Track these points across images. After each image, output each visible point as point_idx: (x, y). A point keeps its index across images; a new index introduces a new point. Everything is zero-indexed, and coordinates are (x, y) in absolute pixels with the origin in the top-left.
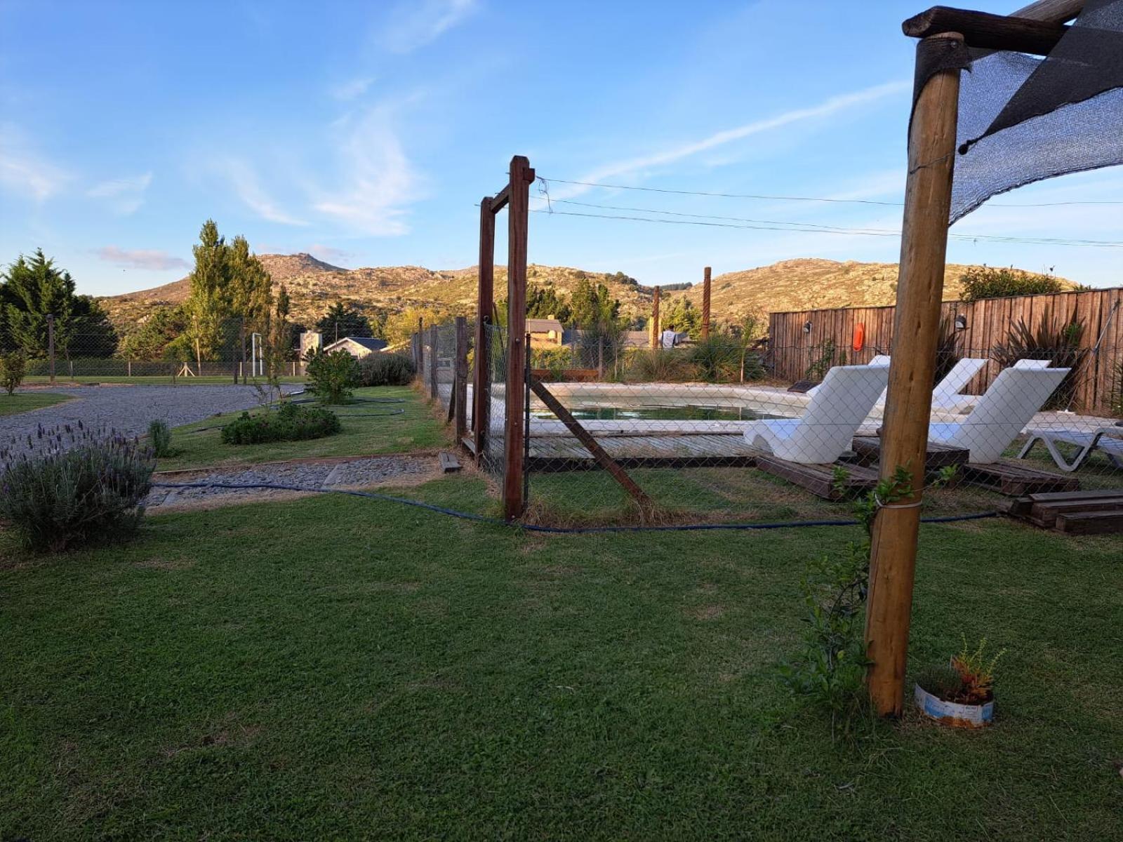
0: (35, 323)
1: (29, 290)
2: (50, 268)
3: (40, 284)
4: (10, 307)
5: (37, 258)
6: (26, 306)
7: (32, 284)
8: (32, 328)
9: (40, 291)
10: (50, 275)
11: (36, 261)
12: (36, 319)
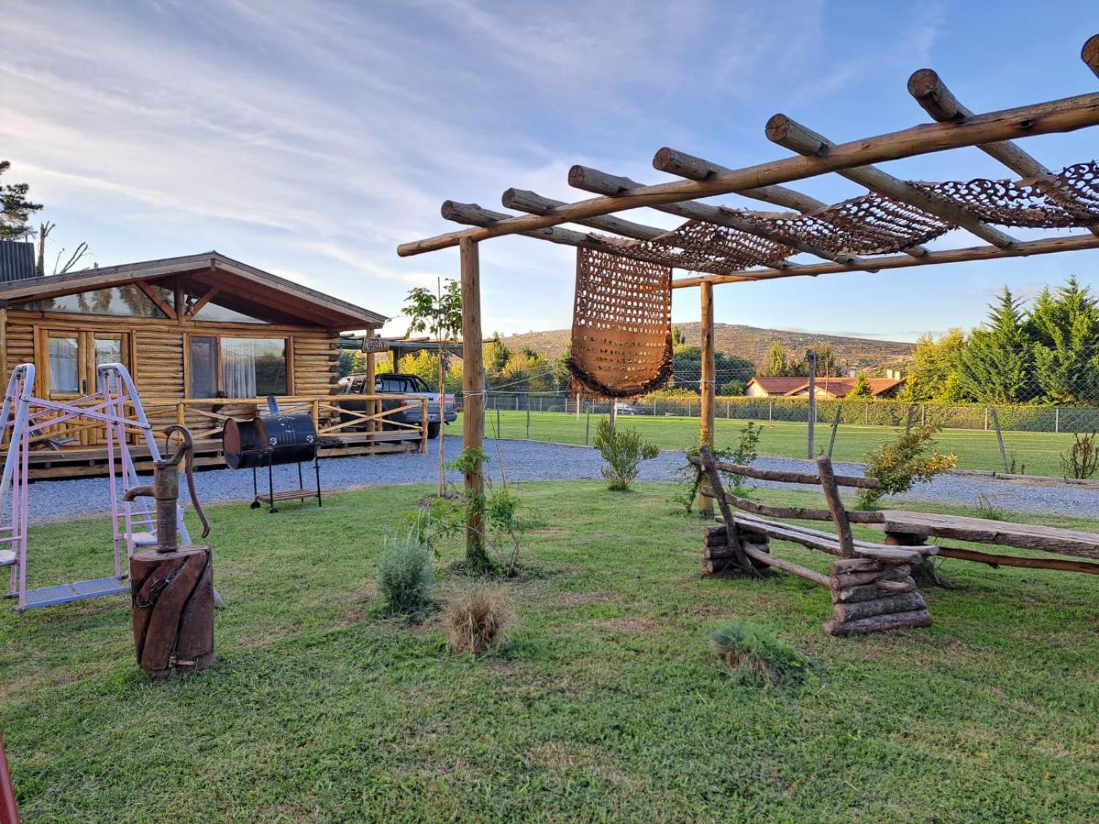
0: (1067, 363)
1: (1057, 325)
2: (1085, 298)
3: (1071, 317)
4: (1038, 346)
5: (1070, 287)
6: (1055, 345)
7: (1062, 319)
8: (1063, 369)
9: (1071, 325)
10: (1083, 306)
11: (1067, 291)
12: (1068, 358)
